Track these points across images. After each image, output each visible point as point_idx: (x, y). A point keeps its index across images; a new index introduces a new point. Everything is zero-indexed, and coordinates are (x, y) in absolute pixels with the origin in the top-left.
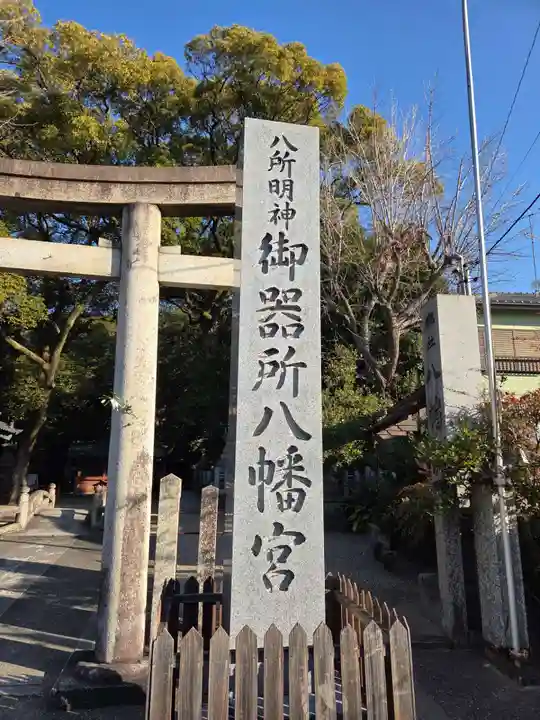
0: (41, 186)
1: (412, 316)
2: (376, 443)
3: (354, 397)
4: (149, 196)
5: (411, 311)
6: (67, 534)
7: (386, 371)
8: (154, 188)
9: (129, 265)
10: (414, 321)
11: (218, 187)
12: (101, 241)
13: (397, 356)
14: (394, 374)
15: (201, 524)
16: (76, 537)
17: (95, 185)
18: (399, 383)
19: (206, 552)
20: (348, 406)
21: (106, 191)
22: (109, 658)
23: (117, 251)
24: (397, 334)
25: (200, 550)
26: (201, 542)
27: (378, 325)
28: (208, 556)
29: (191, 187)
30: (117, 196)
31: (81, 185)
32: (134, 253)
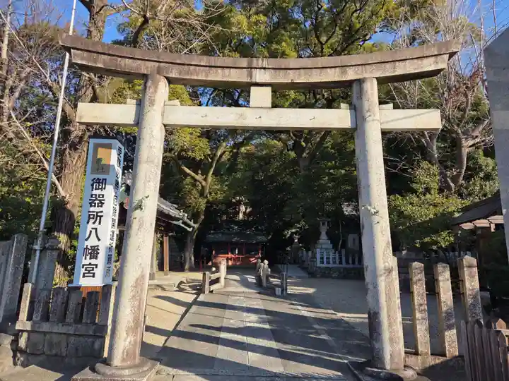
0: (305, 74)
1: (477, 137)
2: (460, 232)
3: (439, 199)
4: (371, 72)
5: (476, 133)
6: (252, 291)
7: (455, 179)
8: (374, 67)
9: (364, 119)
10: (478, 140)
11: (416, 61)
12: (343, 105)
13: (465, 168)
14: (461, 181)
15: (415, 286)
16: (259, 293)
17: (338, 68)
18: (466, 188)
19: (421, 305)
20: (435, 206)
21: (344, 73)
22: (388, 367)
23: (353, 111)
24: (465, 151)
25: (416, 304)
26: (416, 298)
27: (443, 145)
28: (422, 308)
29: (397, 64)
30: (351, 75)
31: (328, 70)
32: (367, 112)
